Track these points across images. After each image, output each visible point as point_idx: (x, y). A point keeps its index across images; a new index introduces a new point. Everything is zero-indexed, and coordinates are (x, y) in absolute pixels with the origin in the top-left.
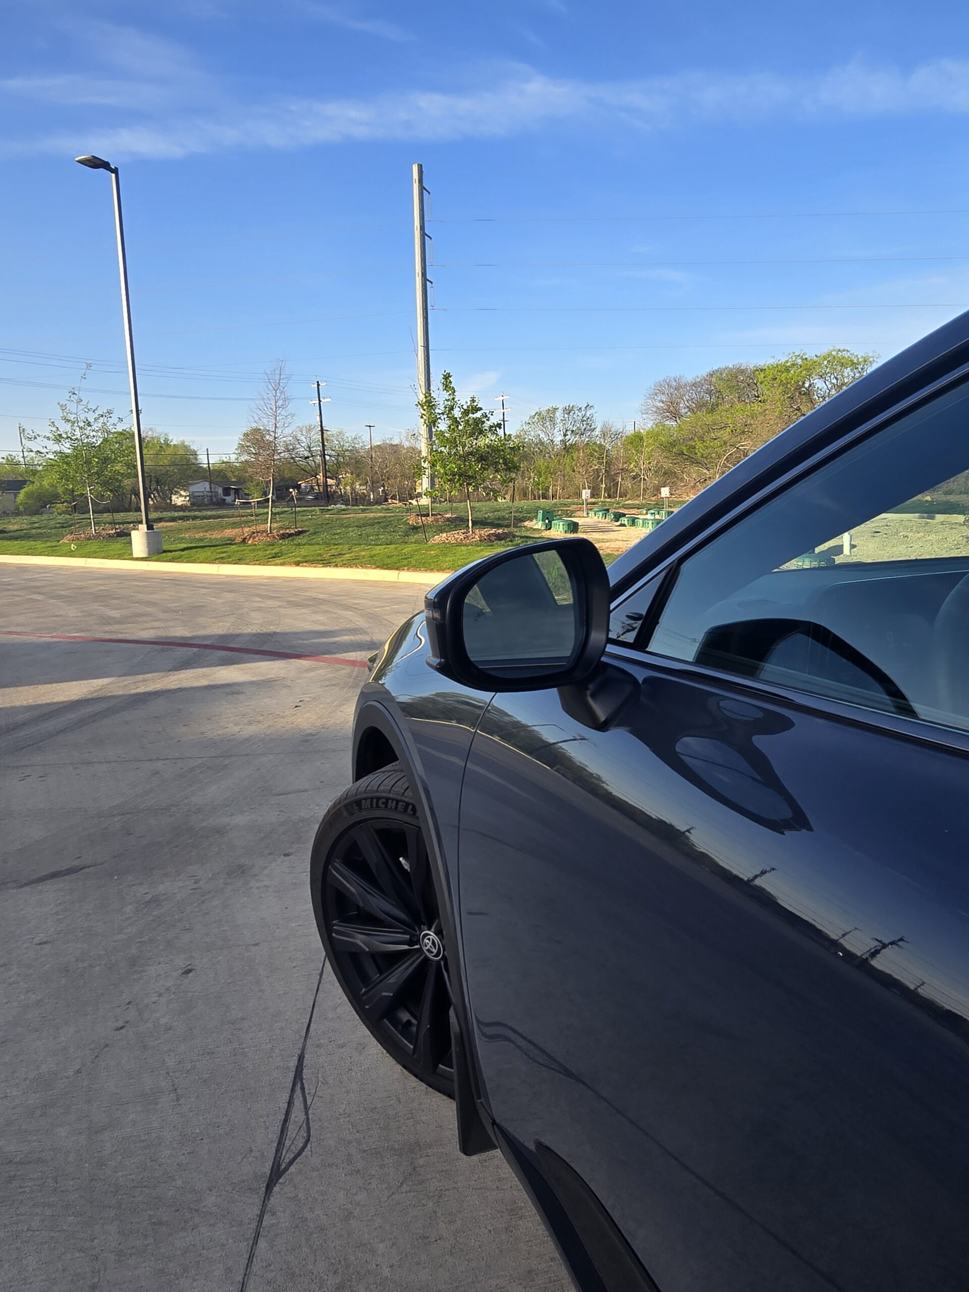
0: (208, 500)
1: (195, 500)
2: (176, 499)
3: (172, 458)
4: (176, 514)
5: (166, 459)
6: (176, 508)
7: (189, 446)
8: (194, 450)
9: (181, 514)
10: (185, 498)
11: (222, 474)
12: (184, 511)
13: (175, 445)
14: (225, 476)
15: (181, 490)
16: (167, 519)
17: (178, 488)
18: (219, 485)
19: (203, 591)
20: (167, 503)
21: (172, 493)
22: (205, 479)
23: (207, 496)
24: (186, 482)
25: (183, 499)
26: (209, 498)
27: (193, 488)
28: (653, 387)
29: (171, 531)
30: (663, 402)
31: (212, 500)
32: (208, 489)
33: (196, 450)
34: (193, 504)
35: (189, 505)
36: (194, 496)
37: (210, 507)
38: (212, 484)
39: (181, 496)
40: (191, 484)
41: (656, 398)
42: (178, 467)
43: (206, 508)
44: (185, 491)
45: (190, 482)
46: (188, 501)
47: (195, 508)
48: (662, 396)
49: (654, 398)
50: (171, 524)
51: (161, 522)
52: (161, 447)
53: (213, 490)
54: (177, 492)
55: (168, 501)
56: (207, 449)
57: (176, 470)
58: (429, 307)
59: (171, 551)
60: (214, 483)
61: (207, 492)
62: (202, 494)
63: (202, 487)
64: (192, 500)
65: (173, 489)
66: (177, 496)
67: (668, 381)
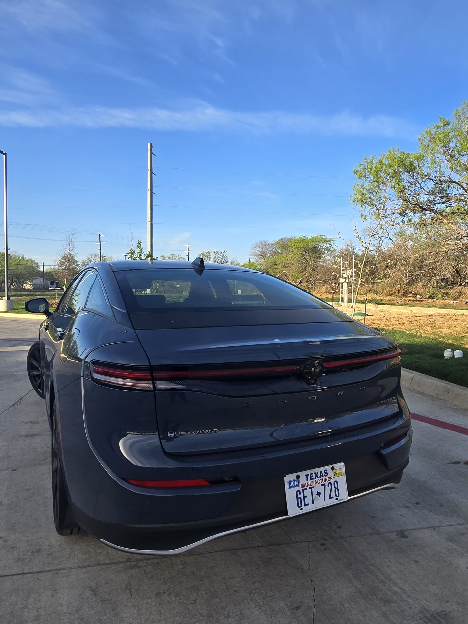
0: (42, 287)
1: (35, 287)
2: (26, 286)
3: (25, 266)
4: (23, 293)
5: (22, 266)
6: (25, 290)
7: (34, 261)
8: (37, 263)
9: (26, 293)
10: (30, 286)
11: (51, 274)
12: (28, 292)
13: (27, 260)
14: (52, 275)
15: (29, 281)
16: (18, 295)
17: (27, 281)
18: (48, 280)
19: (28, 325)
20: (20, 288)
21: (24, 283)
22: (41, 277)
23: (42, 285)
24: (31, 278)
25: (29, 286)
26: (43, 286)
27: (34, 281)
28: (254, 244)
29: (19, 301)
30: (259, 251)
31: (44, 287)
32: (42, 282)
33: (38, 262)
34: (34, 289)
35: (32, 289)
36: (35, 285)
37: (42, 290)
38: (45, 280)
39: (28, 284)
40: (34, 279)
41: (256, 249)
42: (28, 271)
43: (41, 291)
44: (30, 282)
45: (33, 278)
46: (32, 287)
47: (35, 291)
48: (259, 248)
49: (255, 249)
50: (19, 297)
51: (15, 296)
52: (20, 261)
53: (45, 282)
54: (26, 283)
55: (21, 287)
56: (43, 263)
57: (26, 272)
58: (153, 204)
59: (17, 309)
60: (45, 279)
61: (42, 283)
62: (39, 284)
63: (39, 281)
64: (34, 287)
65: (24, 281)
66: (26, 284)
67: (261, 242)
